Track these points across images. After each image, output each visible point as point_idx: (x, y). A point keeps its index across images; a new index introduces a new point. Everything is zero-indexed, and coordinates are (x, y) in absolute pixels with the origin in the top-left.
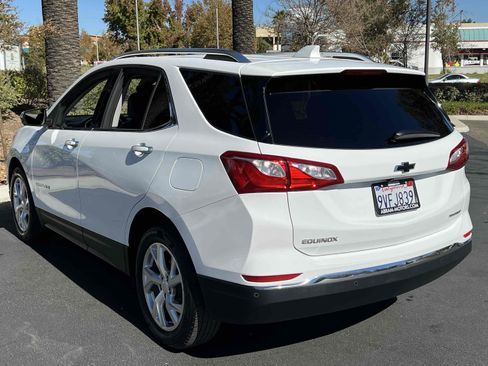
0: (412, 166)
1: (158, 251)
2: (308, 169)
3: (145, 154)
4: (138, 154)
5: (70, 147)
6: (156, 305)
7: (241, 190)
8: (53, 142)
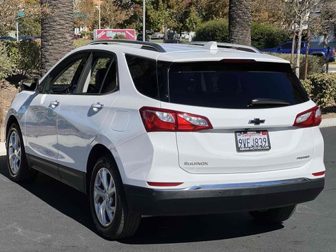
0: (263, 121)
1: (103, 173)
2: (190, 119)
3: (99, 109)
4: (95, 109)
5: (53, 106)
6: (101, 210)
7: (148, 130)
8: (42, 103)
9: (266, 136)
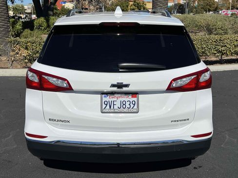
0: (127, 86)
9: (135, 99)
